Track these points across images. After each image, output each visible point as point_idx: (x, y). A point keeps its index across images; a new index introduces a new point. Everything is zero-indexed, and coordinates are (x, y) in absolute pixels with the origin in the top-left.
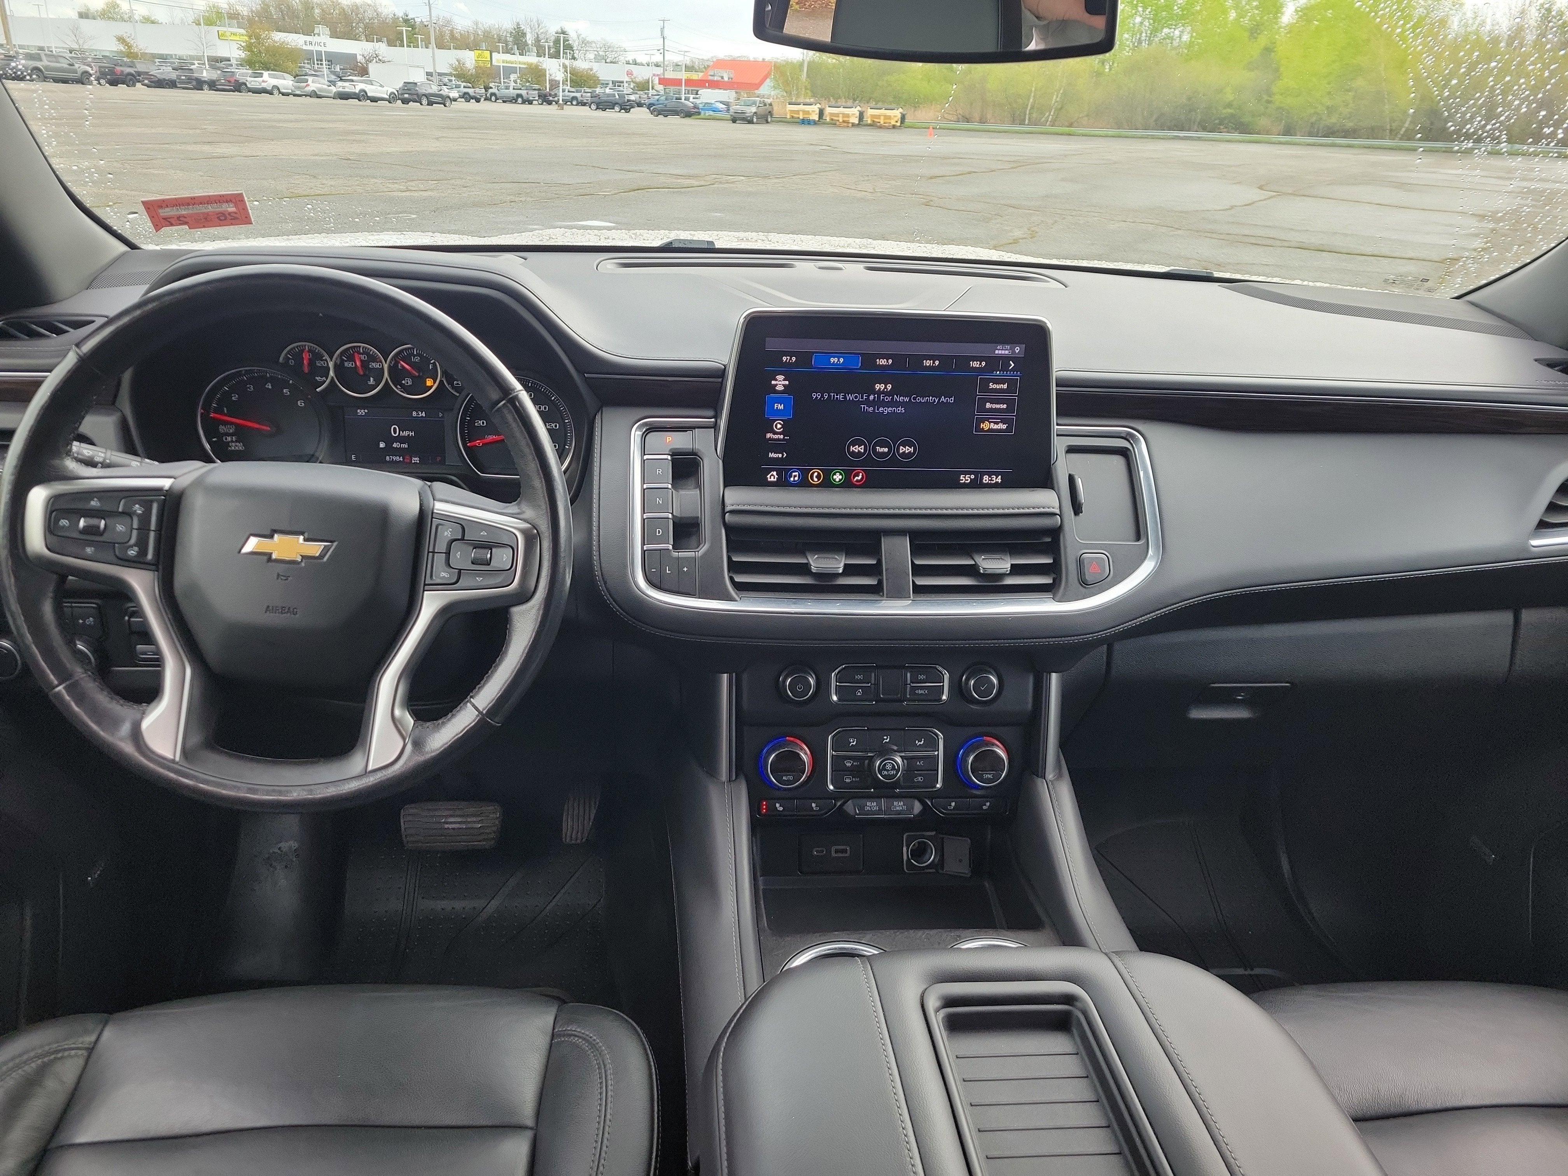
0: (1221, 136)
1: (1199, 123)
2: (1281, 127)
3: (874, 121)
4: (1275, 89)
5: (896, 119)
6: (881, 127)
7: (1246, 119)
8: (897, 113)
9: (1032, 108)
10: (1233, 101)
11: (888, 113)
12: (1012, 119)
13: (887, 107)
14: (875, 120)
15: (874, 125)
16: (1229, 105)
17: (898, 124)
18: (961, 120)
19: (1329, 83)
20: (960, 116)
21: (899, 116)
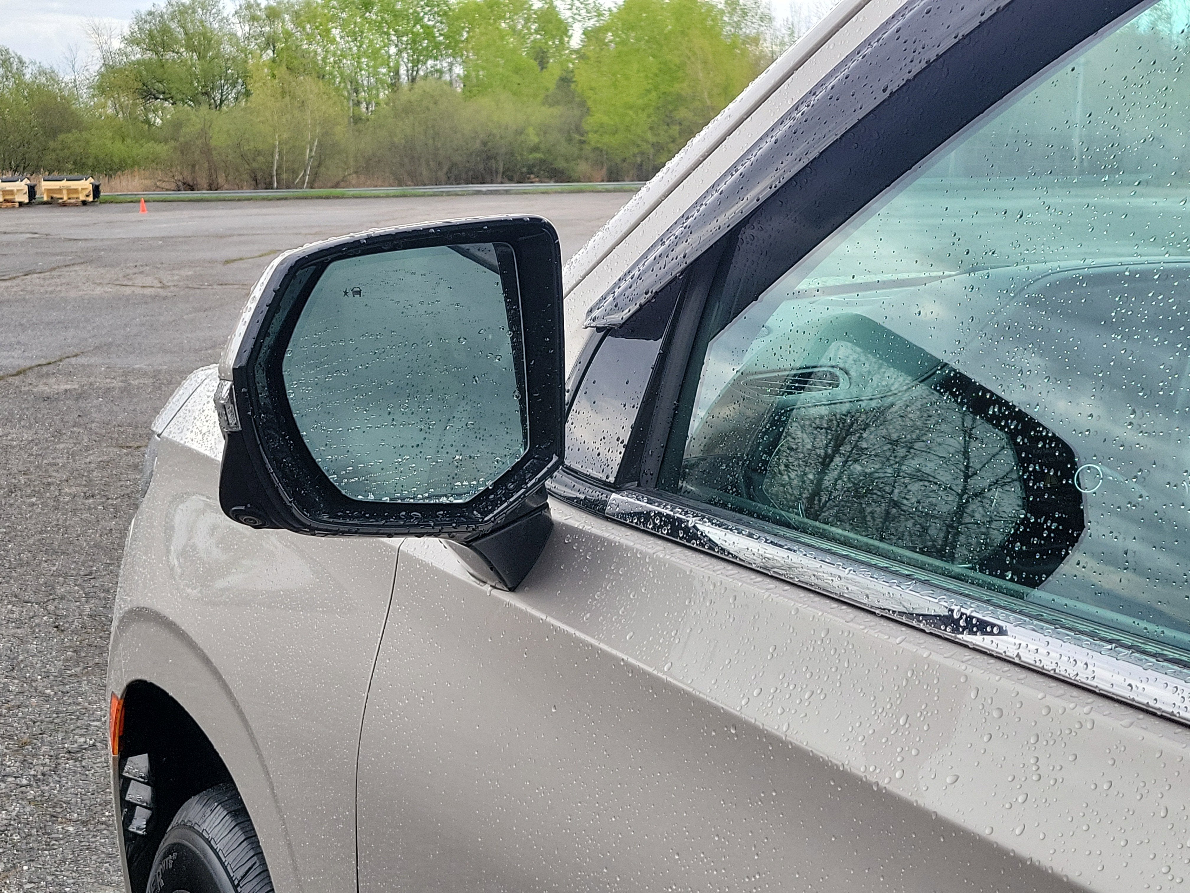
0: (534, 188)
1: (503, 173)
2: (604, 172)
3: (52, 198)
4: (585, 127)
5: (86, 192)
6: (64, 205)
7: (561, 164)
8: (85, 185)
9: (279, 167)
10: (538, 144)
11: (73, 184)
12: (254, 182)
13: (69, 177)
14: (55, 196)
15: (52, 202)
16: (536, 149)
17: (91, 199)
18: (182, 187)
19: (649, 116)
20: (180, 183)
21: (90, 188)
